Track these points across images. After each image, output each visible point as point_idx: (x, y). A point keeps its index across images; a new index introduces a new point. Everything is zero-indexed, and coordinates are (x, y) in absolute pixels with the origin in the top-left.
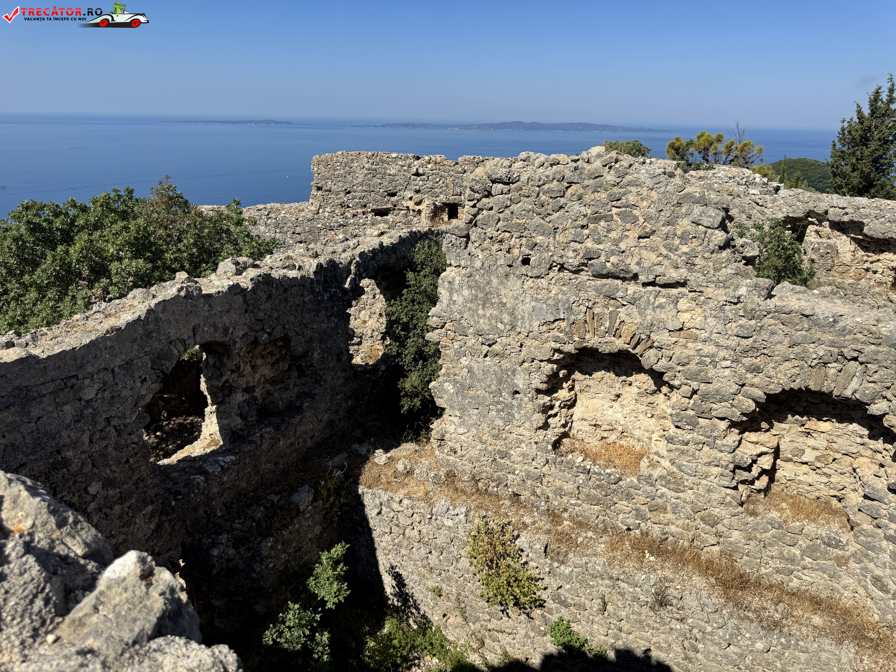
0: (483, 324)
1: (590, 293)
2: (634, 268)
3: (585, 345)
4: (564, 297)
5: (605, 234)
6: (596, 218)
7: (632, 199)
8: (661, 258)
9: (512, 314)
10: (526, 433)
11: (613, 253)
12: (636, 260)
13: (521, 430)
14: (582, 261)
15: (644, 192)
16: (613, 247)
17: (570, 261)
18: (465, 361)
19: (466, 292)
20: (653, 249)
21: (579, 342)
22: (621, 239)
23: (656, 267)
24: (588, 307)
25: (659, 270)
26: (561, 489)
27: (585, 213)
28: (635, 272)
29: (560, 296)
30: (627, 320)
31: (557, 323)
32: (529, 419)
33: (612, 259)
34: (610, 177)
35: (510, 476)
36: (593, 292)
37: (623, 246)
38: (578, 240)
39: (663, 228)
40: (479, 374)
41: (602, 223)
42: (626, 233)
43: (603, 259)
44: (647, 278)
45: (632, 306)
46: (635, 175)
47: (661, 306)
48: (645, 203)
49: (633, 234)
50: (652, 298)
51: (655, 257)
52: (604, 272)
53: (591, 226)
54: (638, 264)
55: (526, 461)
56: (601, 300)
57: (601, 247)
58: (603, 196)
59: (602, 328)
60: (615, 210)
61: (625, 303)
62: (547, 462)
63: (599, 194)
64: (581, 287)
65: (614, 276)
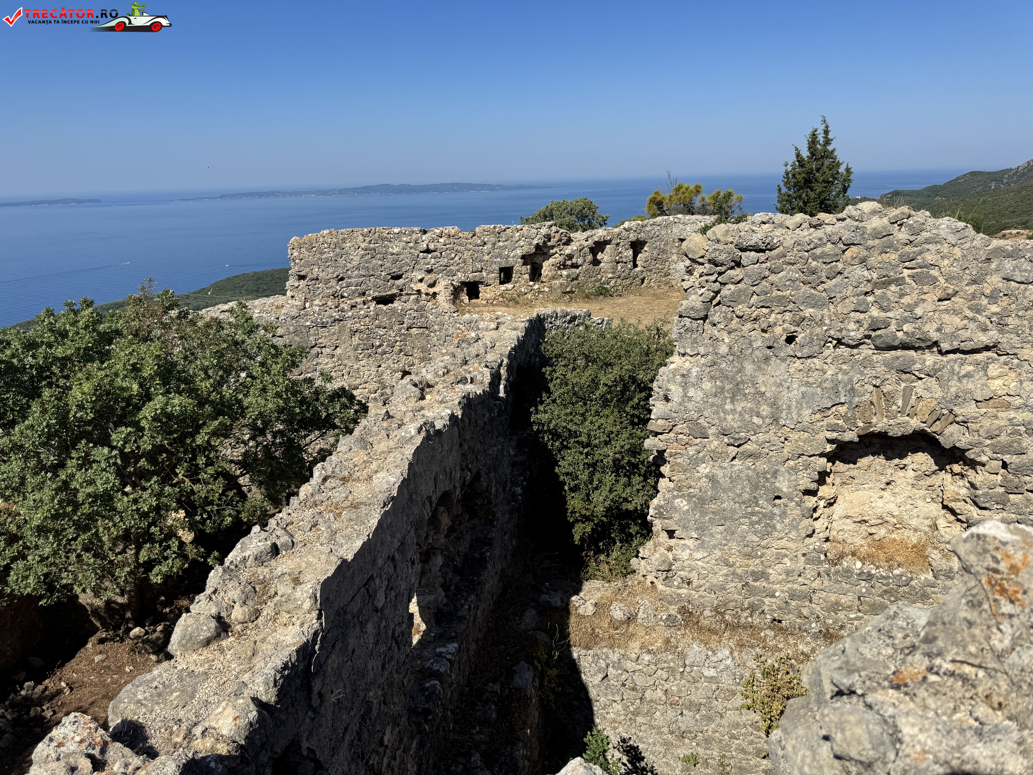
0: (732, 421)
1: (878, 369)
2: (935, 336)
3: (871, 430)
4: (846, 377)
5: (896, 299)
6: (886, 283)
7: (930, 258)
8: (965, 322)
9: (774, 404)
10: (791, 545)
11: (906, 320)
12: (935, 326)
13: (784, 543)
14: (867, 333)
15: (945, 249)
16: (906, 314)
17: (852, 334)
18: (704, 469)
19: (707, 385)
20: (956, 312)
21: (863, 429)
22: (916, 304)
23: (960, 332)
24: (874, 386)
25: (965, 334)
26: (837, 603)
27: (870, 277)
28: (935, 339)
29: (840, 376)
30: (926, 395)
31: (834, 408)
32: (796, 528)
33: (906, 328)
34: (902, 235)
35: (767, 600)
36: (883, 368)
37: (919, 311)
38: (861, 309)
39: (967, 288)
40: (724, 482)
41: (893, 288)
42: (923, 297)
43: (893, 328)
44: (951, 345)
45: (931, 379)
46: (934, 232)
47: (968, 375)
48: (946, 262)
49: (931, 297)
50: (956, 367)
51: (959, 320)
52: (896, 343)
53: (878, 292)
54: (939, 330)
55: (790, 579)
56: (893, 376)
57: (890, 314)
58: (893, 257)
59: (894, 408)
60: (906, 272)
61: (922, 376)
62: (819, 574)
63: (888, 255)
64: (867, 363)
65: (905, 346)
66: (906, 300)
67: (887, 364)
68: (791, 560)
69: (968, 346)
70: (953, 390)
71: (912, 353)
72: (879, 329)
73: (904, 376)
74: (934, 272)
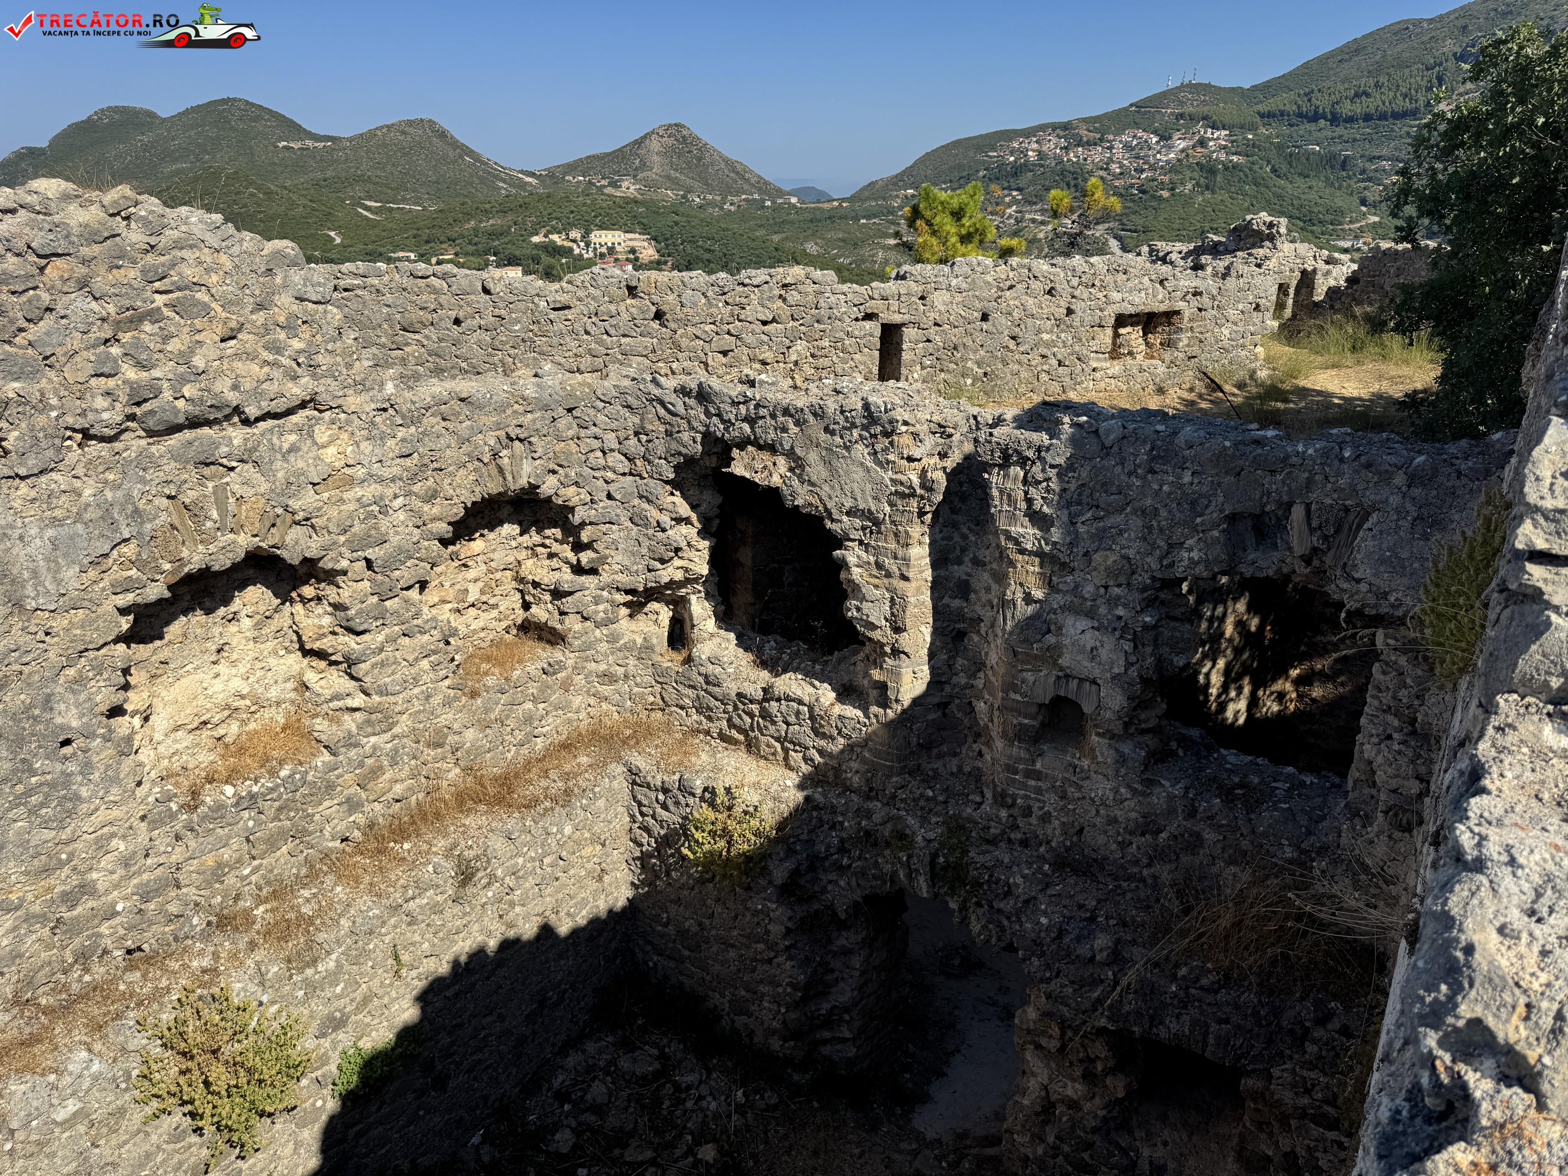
2: (233, 398)
3: (186, 570)
4: (119, 494)
5: (159, 346)
7: (190, 272)
8: (266, 369)
11: (183, 380)
12: (229, 382)
14: (129, 410)
15: (207, 256)
16: (182, 369)
17: (105, 416)
20: (251, 356)
21: (172, 573)
22: (192, 351)
23: (264, 386)
24: (169, 497)
27: (104, 313)
28: (235, 404)
29: (109, 494)
30: (247, 492)
31: (115, 552)
33: (187, 391)
34: (135, 236)
36: (173, 464)
37: (199, 362)
38: (106, 370)
39: (254, 317)
41: (147, 327)
42: (197, 337)
43: (167, 395)
45: (246, 466)
46: (183, 228)
47: (293, 449)
48: (214, 278)
49: (210, 337)
50: (275, 440)
51: (257, 369)
53: (126, 337)
54: (235, 387)
57: (156, 373)
58: (132, 274)
59: (209, 524)
60: (160, 299)
61: (234, 464)
62: (178, 838)
63: (122, 271)
64: (144, 462)
65: (194, 423)
66: (174, 346)
67: (175, 457)
68: (124, 837)
69: (280, 405)
70: (280, 475)
71: (206, 430)
72: (146, 401)
73: (207, 471)
74: (202, 296)
